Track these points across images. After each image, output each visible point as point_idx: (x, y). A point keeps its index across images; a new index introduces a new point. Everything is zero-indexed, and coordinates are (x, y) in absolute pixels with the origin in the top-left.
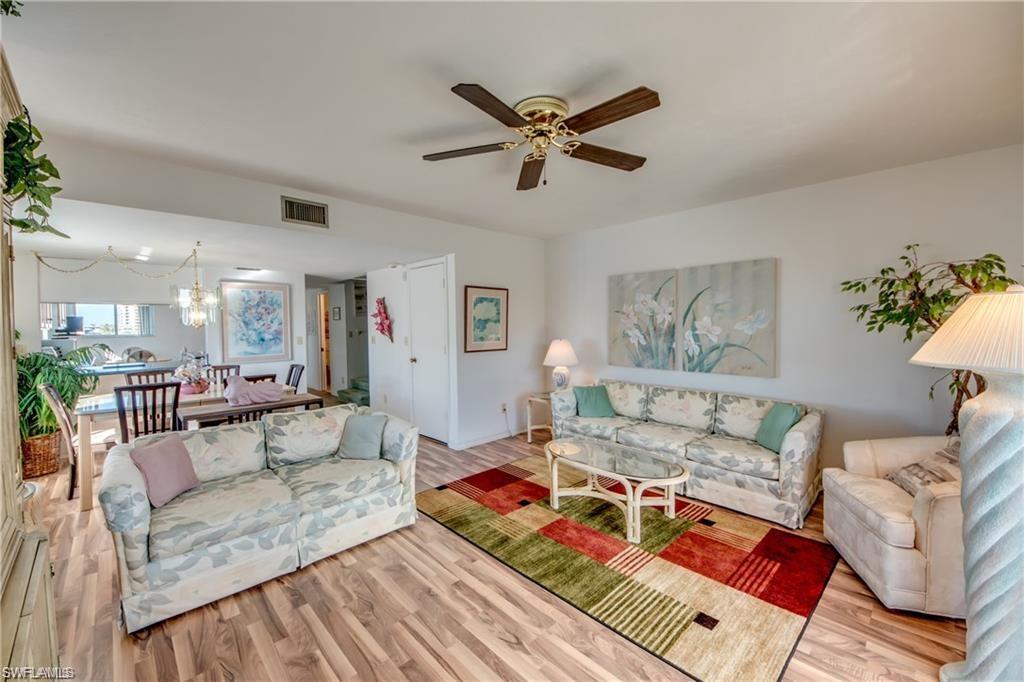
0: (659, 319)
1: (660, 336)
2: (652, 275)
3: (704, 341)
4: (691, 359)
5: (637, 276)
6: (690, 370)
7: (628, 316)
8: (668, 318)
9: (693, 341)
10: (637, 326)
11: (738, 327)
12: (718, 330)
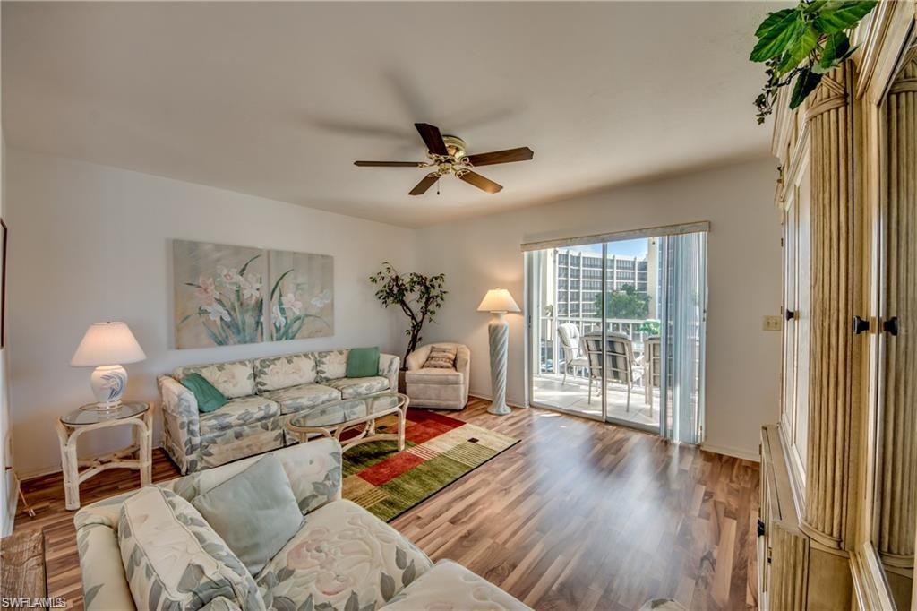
0: (246, 294)
1: (247, 311)
2: (238, 250)
3: (288, 313)
4: (278, 330)
5: (218, 247)
6: (277, 340)
7: (205, 290)
8: (256, 294)
9: (280, 314)
10: (220, 302)
11: (313, 301)
12: (299, 304)
